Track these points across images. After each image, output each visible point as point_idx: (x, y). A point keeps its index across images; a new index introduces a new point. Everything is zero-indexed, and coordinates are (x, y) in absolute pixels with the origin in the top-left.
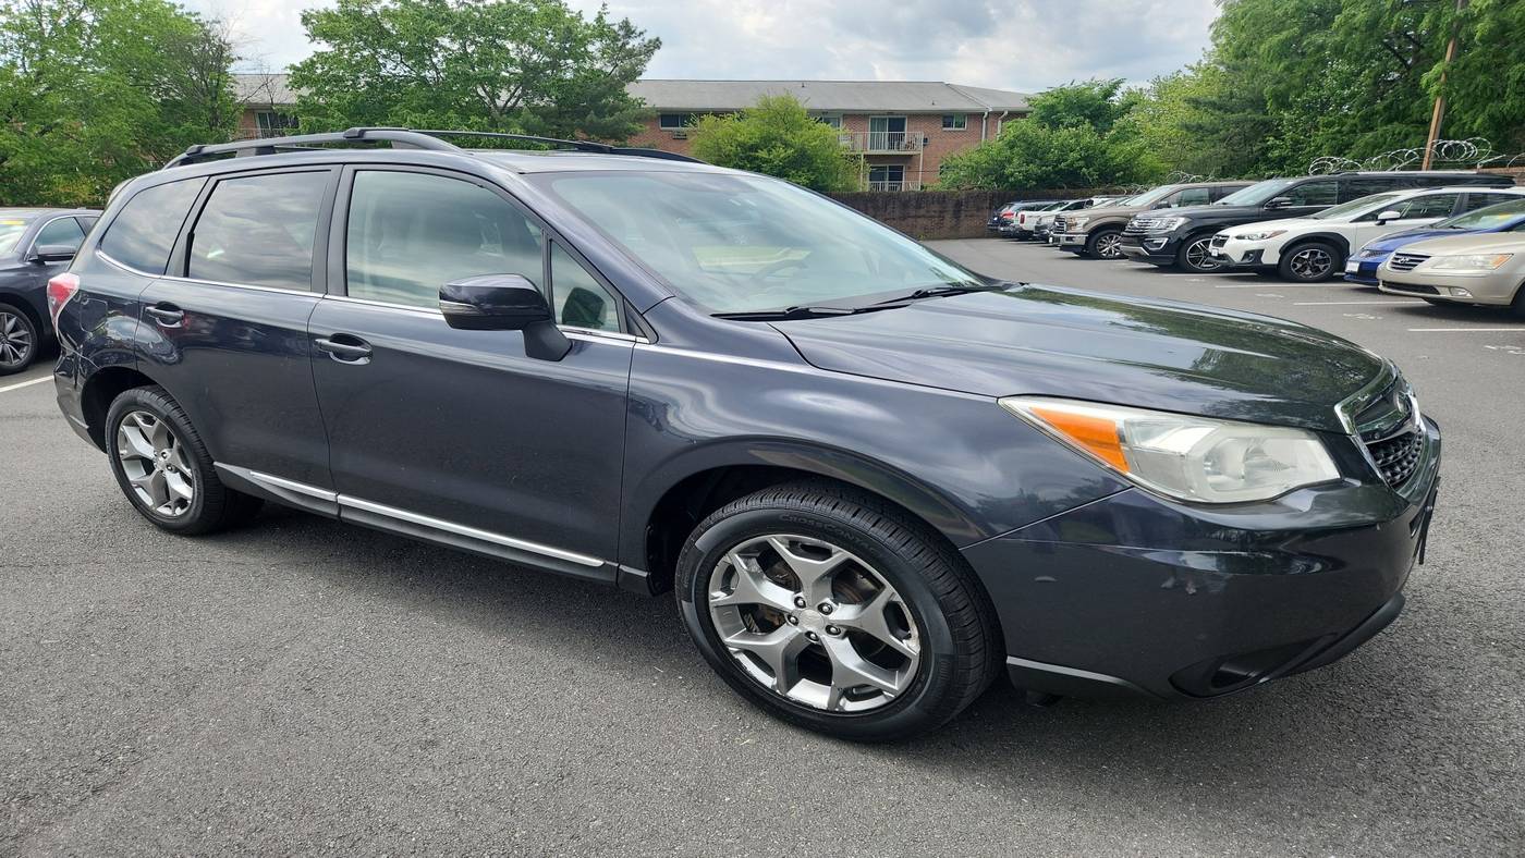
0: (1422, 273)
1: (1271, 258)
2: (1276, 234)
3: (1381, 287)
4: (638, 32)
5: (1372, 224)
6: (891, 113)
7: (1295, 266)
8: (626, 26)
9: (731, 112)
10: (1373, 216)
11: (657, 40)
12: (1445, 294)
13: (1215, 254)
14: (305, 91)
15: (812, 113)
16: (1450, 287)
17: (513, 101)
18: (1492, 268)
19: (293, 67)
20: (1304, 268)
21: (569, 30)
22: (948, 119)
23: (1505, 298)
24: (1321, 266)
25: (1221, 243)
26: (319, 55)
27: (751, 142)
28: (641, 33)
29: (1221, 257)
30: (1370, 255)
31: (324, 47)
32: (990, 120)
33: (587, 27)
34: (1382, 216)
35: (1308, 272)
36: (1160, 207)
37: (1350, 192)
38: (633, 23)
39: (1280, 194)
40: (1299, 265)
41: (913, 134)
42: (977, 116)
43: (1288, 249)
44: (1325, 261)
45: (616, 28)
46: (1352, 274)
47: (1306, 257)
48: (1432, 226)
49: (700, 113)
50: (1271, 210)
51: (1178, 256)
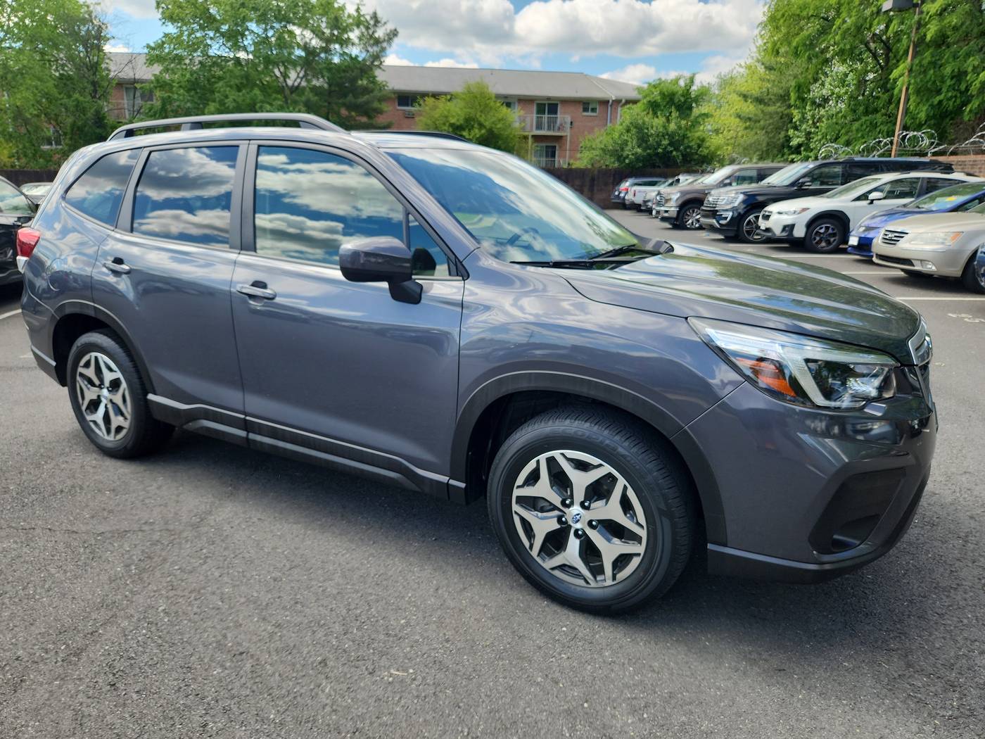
0: (904, 247)
2: (804, 210)
3: (874, 259)
4: (383, 22)
5: (864, 203)
6: (549, 99)
7: (815, 239)
8: (375, 16)
9: (446, 94)
10: (864, 197)
11: (396, 30)
12: (918, 267)
13: (763, 227)
14: (156, 69)
15: (498, 96)
16: (921, 261)
17: (299, 80)
18: (950, 244)
19: (148, 46)
20: (820, 241)
21: (337, 19)
22: (585, 104)
23: (956, 271)
24: (832, 239)
25: (767, 217)
26: (167, 36)
27: (458, 124)
28: (385, 23)
29: (768, 230)
30: (865, 231)
31: (171, 29)
32: (614, 107)
33: (349, 16)
34: (871, 196)
35: (823, 244)
36: (725, 185)
37: (849, 175)
38: (380, 15)
39: (804, 176)
40: (818, 238)
41: (564, 116)
42: (604, 103)
43: (812, 224)
44: (834, 235)
45: (368, 18)
46: (853, 247)
47: (822, 231)
48: (905, 206)
49: (424, 95)
50: (797, 190)
51: (739, 229)
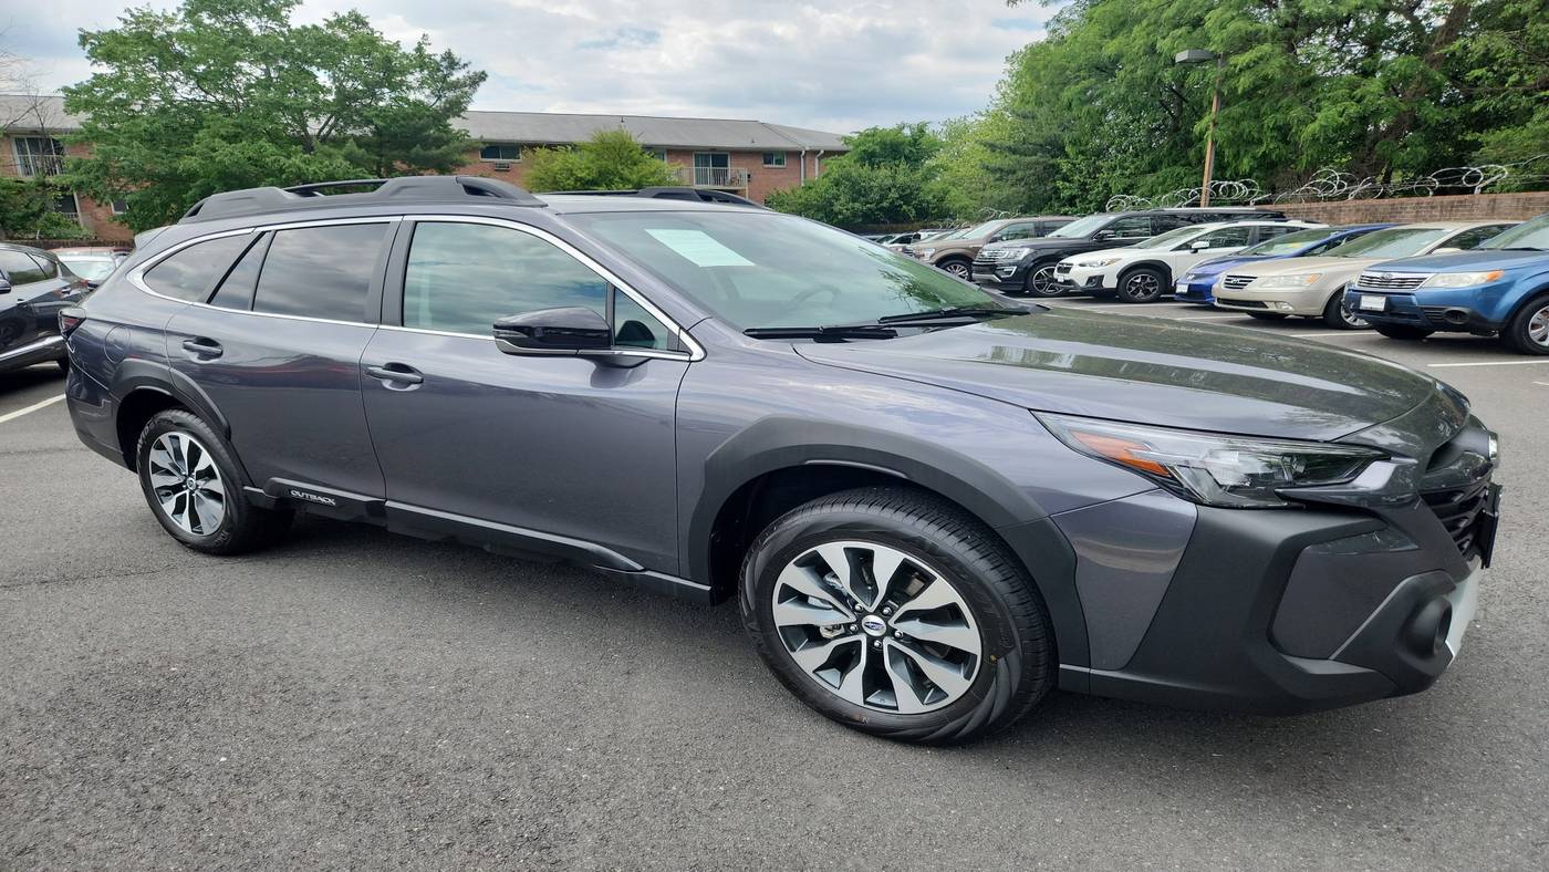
0: (1252, 291)
1: (1110, 283)
2: (1113, 261)
3: (1216, 303)
4: (462, 63)
5: (1187, 252)
6: (714, 149)
7: (1130, 289)
8: (448, 56)
9: (564, 145)
10: (1186, 246)
11: (483, 73)
12: (1272, 308)
13: (1061, 279)
14: (84, 116)
15: (648, 148)
16: (1275, 302)
17: (326, 129)
18: (1306, 286)
19: (65, 89)
20: (1137, 290)
21: (388, 60)
22: (767, 155)
23: (1315, 310)
24: (1151, 289)
25: (1065, 270)
26: (96, 76)
27: (590, 178)
28: (465, 65)
29: (1066, 282)
30: (1195, 278)
31: (105, 69)
33: (405, 56)
34: (1195, 246)
35: (1141, 293)
36: (994, 240)
37: (1161, 226)
38: (456, 54)
39: (1104, 228)
40: (1134, 288)
41: (736, 169)
42: (797, 154)
43: (1122, 276)
44: (1154, 284)
45: (438, 58)
46: (1181, 294)
47: (1138, 281)
48: (1238, 253)
49: (532, 146)
50: (1099, 242)
51: (1026, 282)
